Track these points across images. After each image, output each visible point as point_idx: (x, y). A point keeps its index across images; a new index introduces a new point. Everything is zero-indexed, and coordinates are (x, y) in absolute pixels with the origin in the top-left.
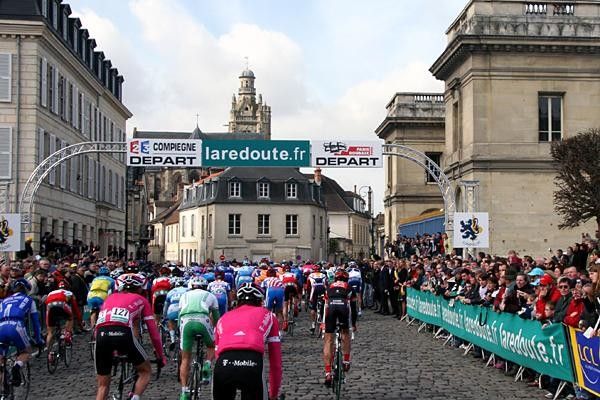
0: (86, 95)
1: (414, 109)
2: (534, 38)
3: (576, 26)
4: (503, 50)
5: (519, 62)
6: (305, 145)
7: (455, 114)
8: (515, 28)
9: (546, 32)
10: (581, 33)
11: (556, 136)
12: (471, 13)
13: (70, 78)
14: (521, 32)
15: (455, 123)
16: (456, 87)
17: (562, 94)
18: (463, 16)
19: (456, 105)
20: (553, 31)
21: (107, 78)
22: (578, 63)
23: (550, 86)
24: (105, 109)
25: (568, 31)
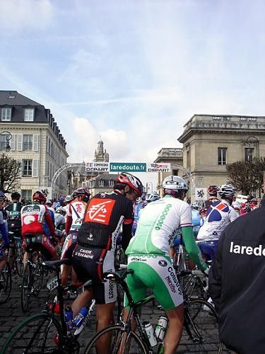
0: (58, 149)
1: (168, 154)
2: (216, 128)
3: (231, 124)
4: (206, 132)
5: (211, 137)
6: (145, 165)
7: (188, 155)
8: (210, 125)
9: (220, 126)
10: (233, 127)
11: (224, 163)
12: (194, 120)
13: (54, 143)
14: (212, 126)
15: (188, 158)
16: (188, 146)
17: (226, 148)
18: (191, 121)
19: (188, 152)
20: (223, 126)
21: (63, 143)
22: (232, 137)
23: (222, 145)
24: (62, 154)
25: (228, 126)
